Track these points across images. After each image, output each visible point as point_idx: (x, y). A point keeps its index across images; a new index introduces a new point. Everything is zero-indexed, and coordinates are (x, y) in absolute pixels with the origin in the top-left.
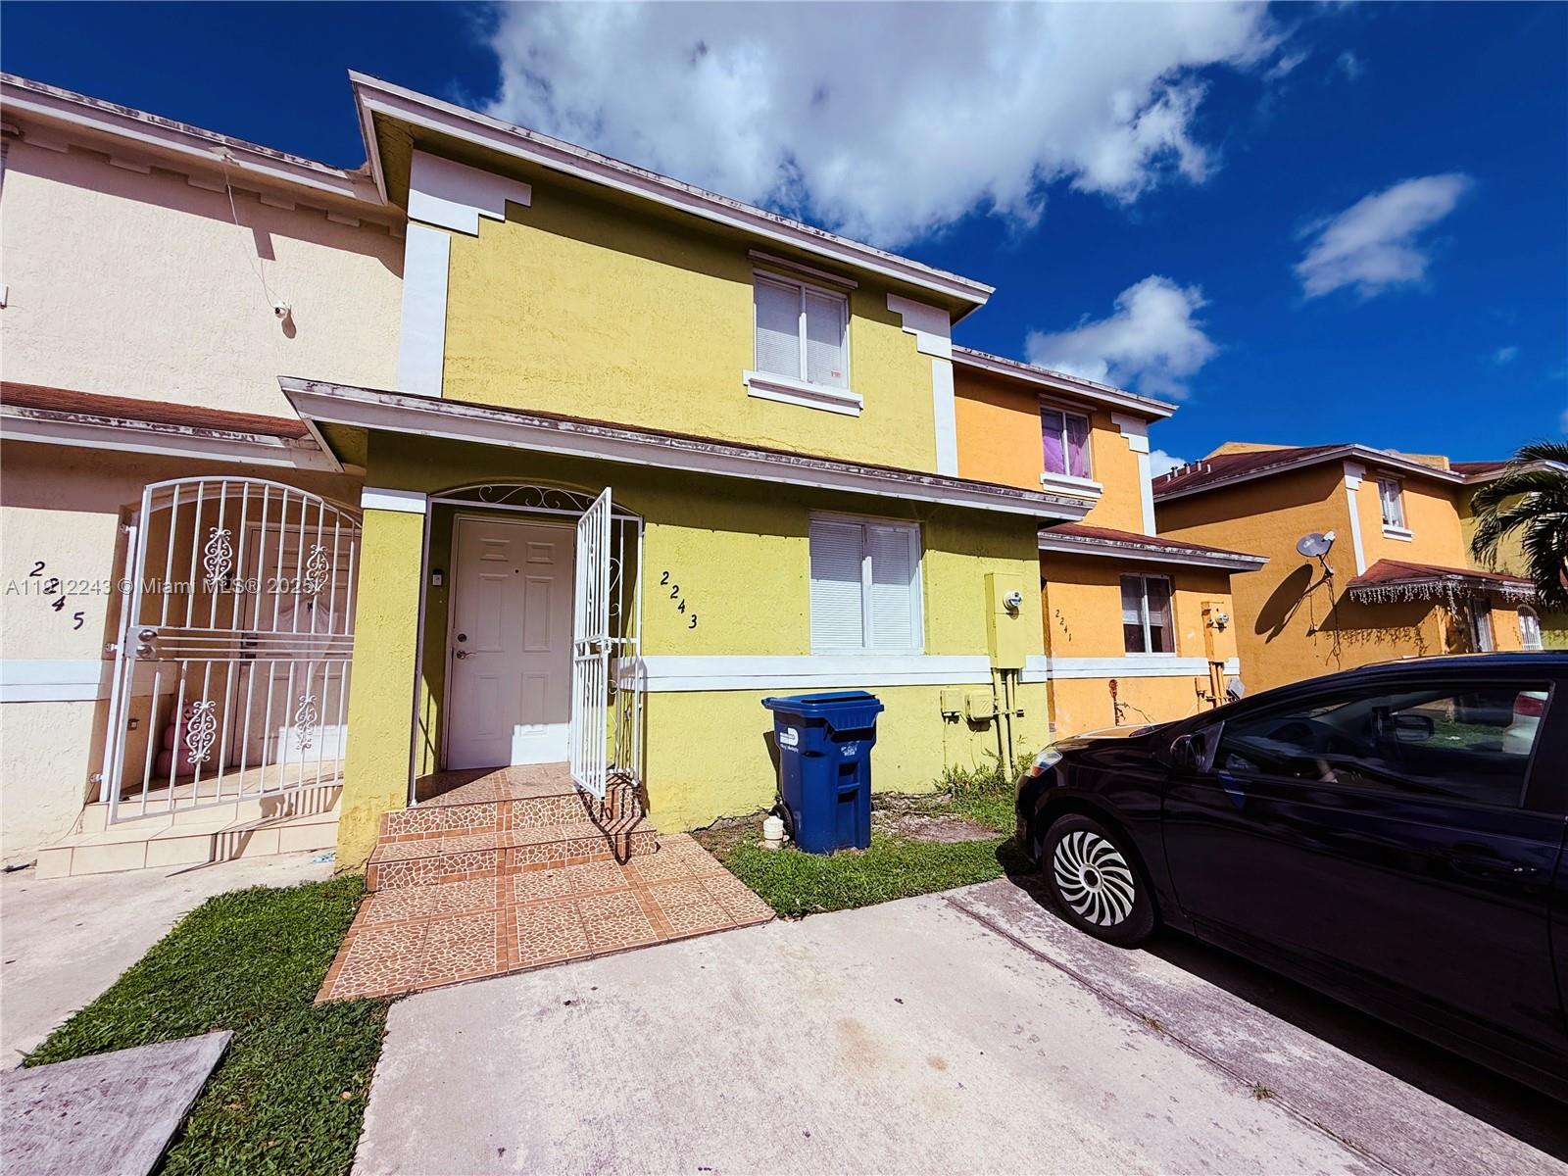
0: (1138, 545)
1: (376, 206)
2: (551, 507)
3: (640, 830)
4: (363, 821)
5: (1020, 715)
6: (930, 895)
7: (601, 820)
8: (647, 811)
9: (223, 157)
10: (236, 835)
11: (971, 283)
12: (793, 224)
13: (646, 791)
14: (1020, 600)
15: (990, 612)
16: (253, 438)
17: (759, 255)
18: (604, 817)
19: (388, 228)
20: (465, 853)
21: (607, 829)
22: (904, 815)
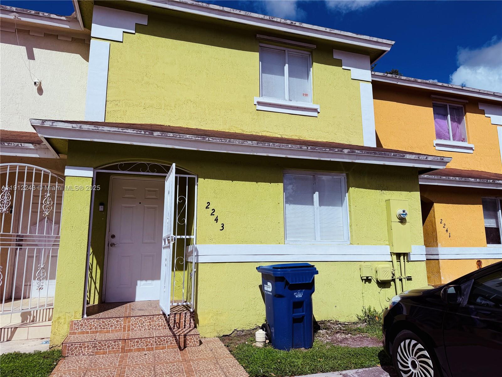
0: (491, 181)
1: (79, 31)
2: (152, 172)
3: (191, 334)
4: (62, 324)
5: (409, 279)
6: (334, 372)
7: (174, 328)
8: (197, 325)
9: (14, 17)
10: (10, 329)
11: (380, 40)
12: (279, 20)
13: (197, 314)
14: (406, 214)
15: (389, 221)
16: (21, 145)
17: (262, 36)
18: (176, 327)
19: (85, 39)
20: (106, 341)
21: (175, 333)
22: (337, 333)
